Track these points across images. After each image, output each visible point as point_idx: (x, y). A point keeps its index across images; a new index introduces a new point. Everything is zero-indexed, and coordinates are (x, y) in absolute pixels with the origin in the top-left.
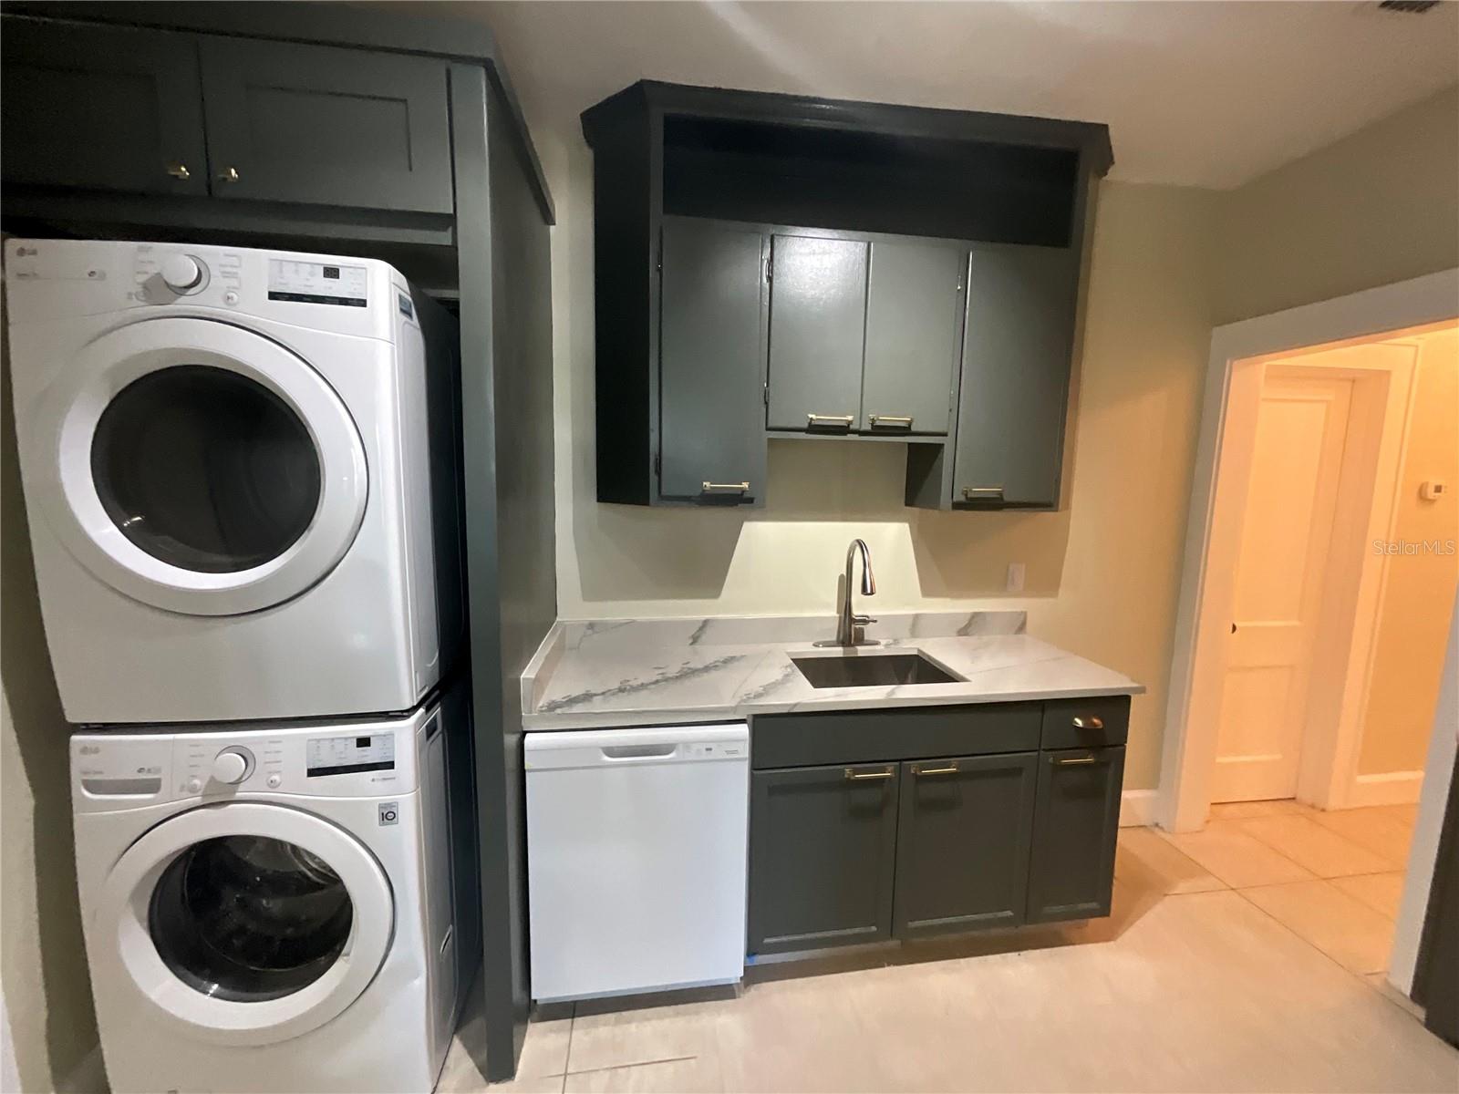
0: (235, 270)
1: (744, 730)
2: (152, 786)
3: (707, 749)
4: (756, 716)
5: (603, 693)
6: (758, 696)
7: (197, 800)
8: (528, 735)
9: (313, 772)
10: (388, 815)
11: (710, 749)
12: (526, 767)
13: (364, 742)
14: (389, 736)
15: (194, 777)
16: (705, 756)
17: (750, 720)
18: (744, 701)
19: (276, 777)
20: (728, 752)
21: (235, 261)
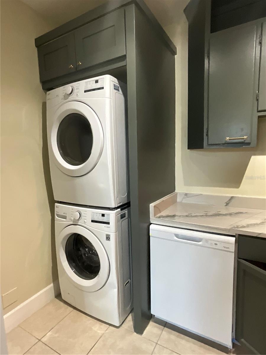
0: (78, 87)
1: (233, 239)
2: (65, 217)
3: (215, 244)
4: (239, 235)
5: (180, 216)
6: (244, 227)
7: (72, 223)
8: (152, 225)
9: (92, 221)
10: (108, 238)
11: (217, 244)
12: (150, 235)
13: (103, 215)
14: (108, 215)
15: (72, 217)
16: (214, 247)
17: (237, 236)
18: (235, 228)
19: (85, 221)
20: (224, 247)
21: (78, 85)
